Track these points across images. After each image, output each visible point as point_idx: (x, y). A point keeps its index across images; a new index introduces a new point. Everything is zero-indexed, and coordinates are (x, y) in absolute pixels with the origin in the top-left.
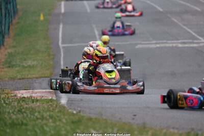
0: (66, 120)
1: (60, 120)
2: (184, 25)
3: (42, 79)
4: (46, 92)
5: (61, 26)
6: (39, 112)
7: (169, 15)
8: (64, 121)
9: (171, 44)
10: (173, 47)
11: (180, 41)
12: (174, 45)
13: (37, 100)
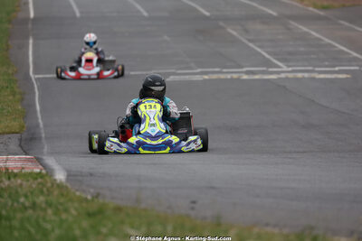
0: (76, 209)
1: (66, 210)
2: (250, 41)
3: (6, 136)
4: (20, 160)
5: (31, 41)
6: (26, 196)
7: (221, 24)
8: (74, 212)
9: (228, 75)
10: (232, 79)
11: (245, 69)
12: (235, 76)
13: (16, 175)
